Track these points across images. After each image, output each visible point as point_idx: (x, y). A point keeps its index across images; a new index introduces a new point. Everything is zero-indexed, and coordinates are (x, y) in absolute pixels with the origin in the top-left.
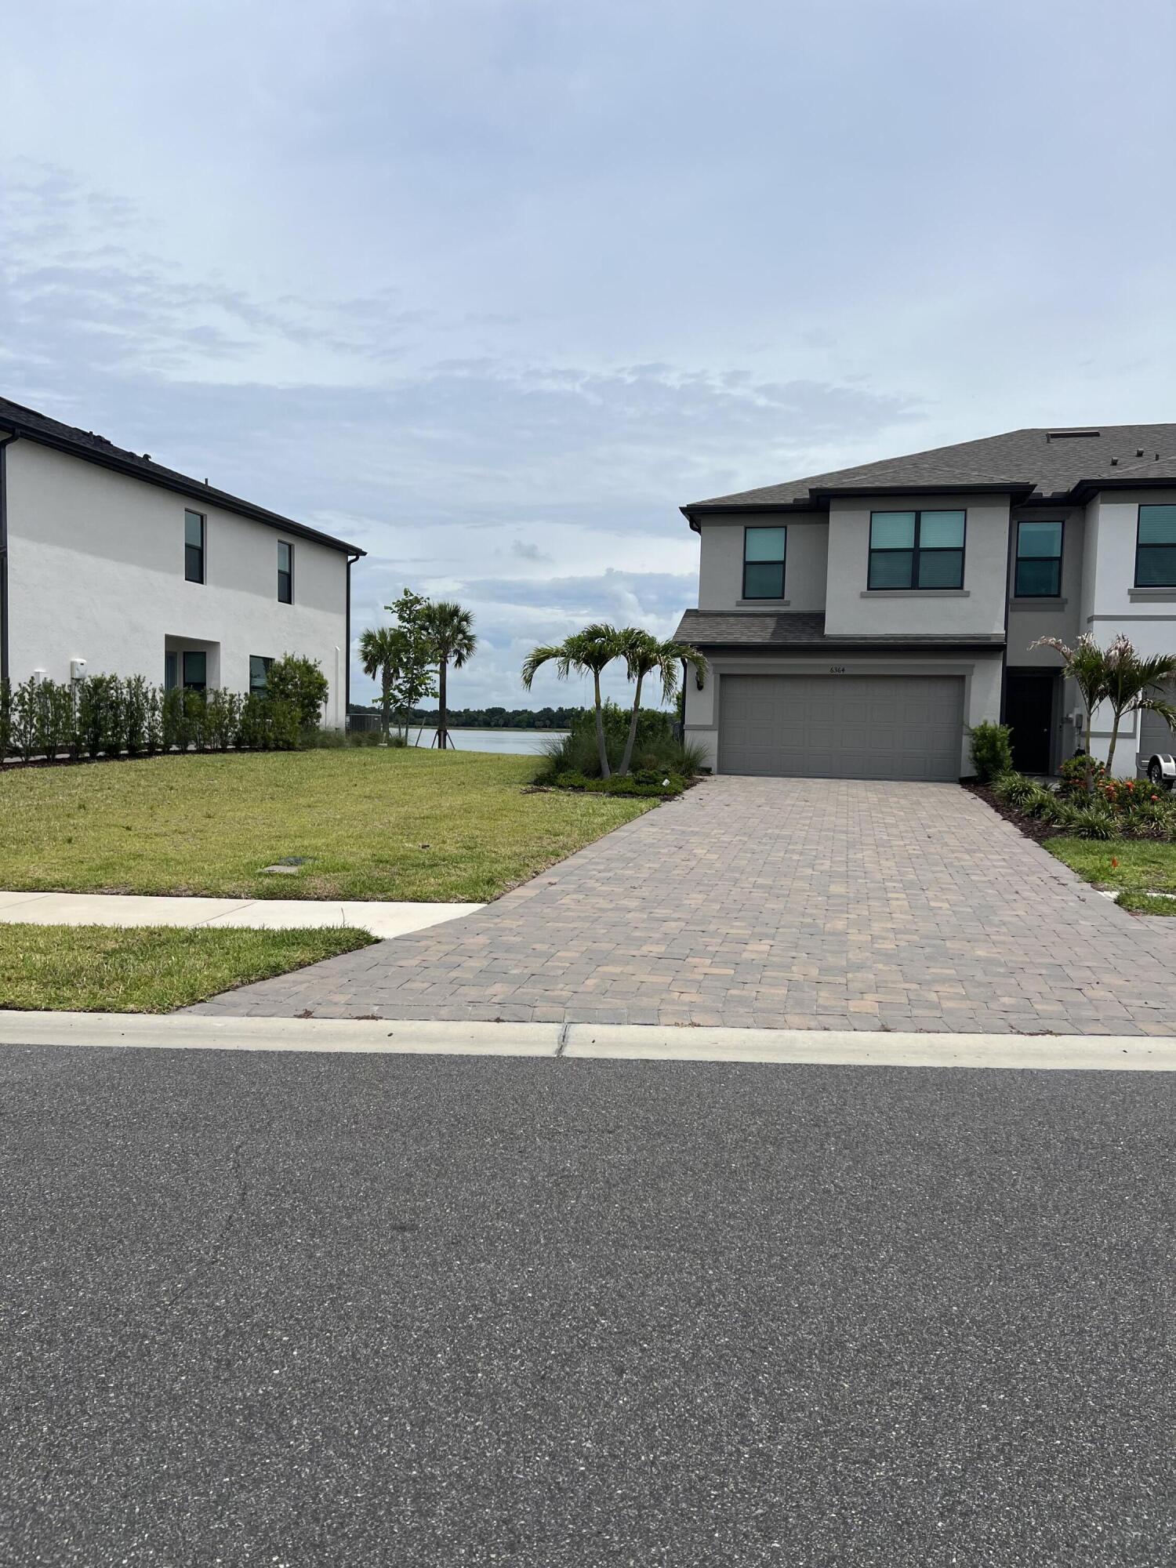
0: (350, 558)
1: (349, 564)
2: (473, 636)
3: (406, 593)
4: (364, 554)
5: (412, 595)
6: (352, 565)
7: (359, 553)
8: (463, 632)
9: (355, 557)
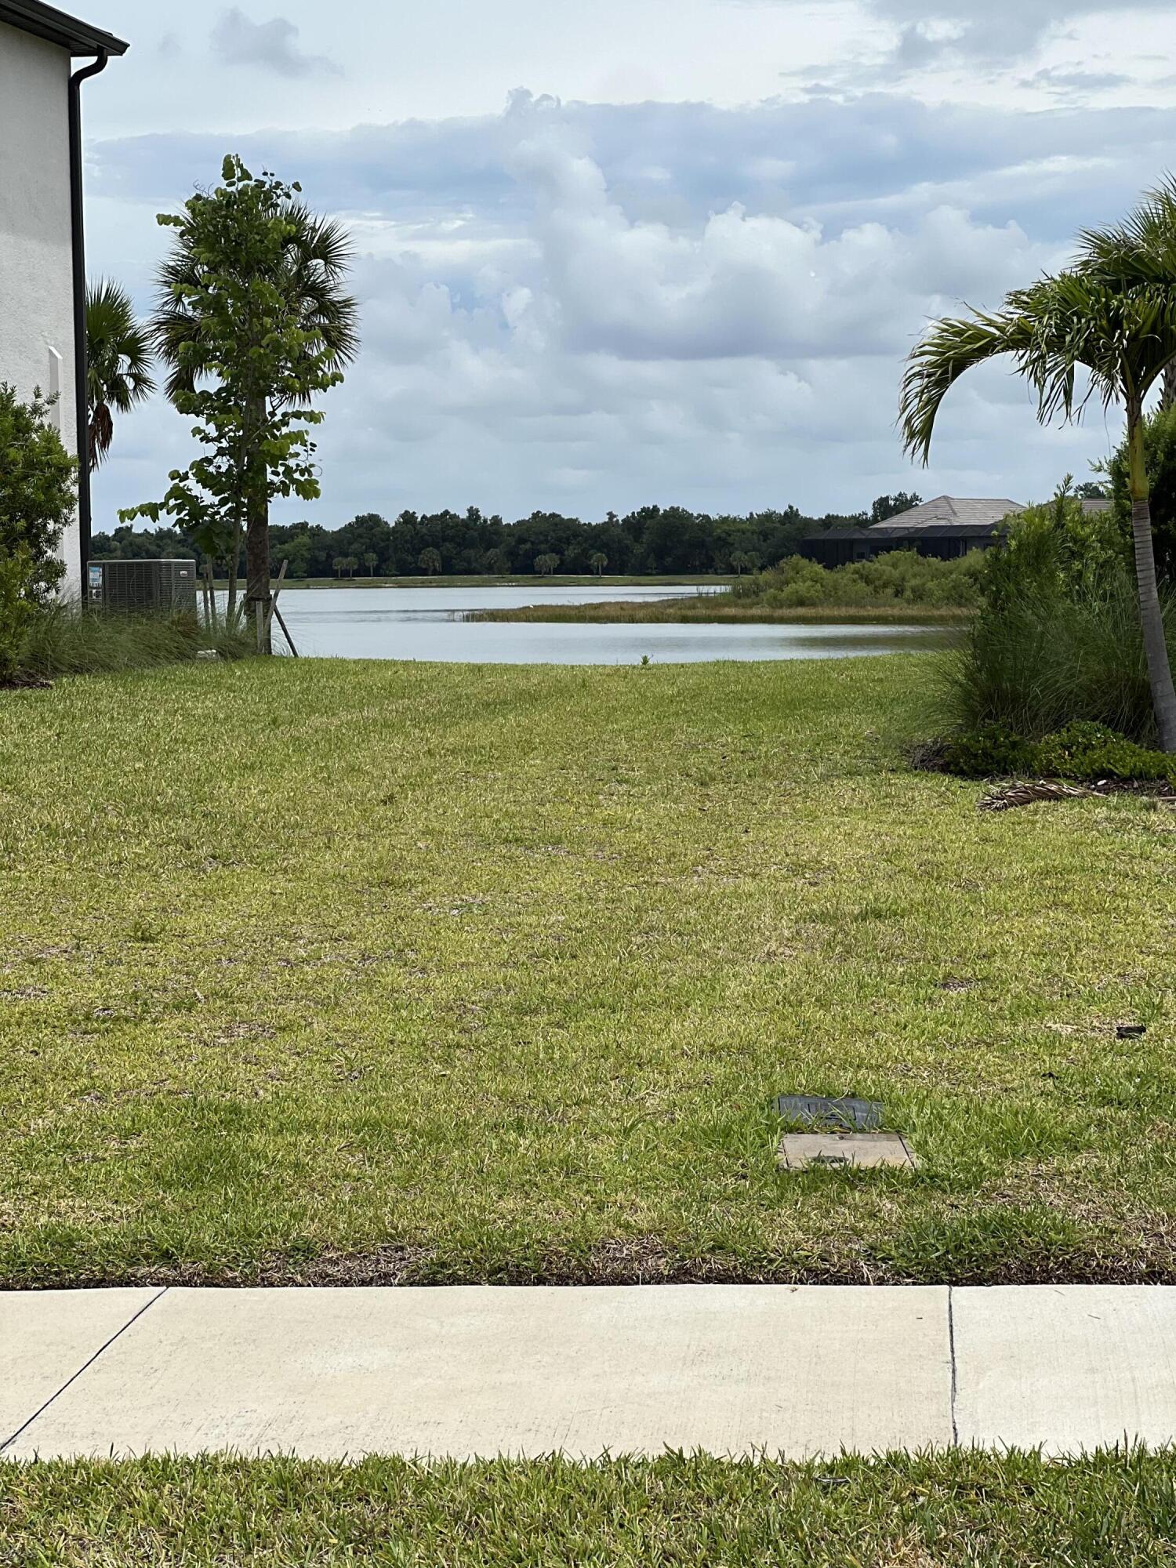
0: (78, 63)
1: (74, 82)
2: (347, 303)
3: (228, 172)
4: (120, 48)
5: (246, 175)
6: (85, 85)
7: (105, 46)
8: (318, 291)
9: (92, 60)
